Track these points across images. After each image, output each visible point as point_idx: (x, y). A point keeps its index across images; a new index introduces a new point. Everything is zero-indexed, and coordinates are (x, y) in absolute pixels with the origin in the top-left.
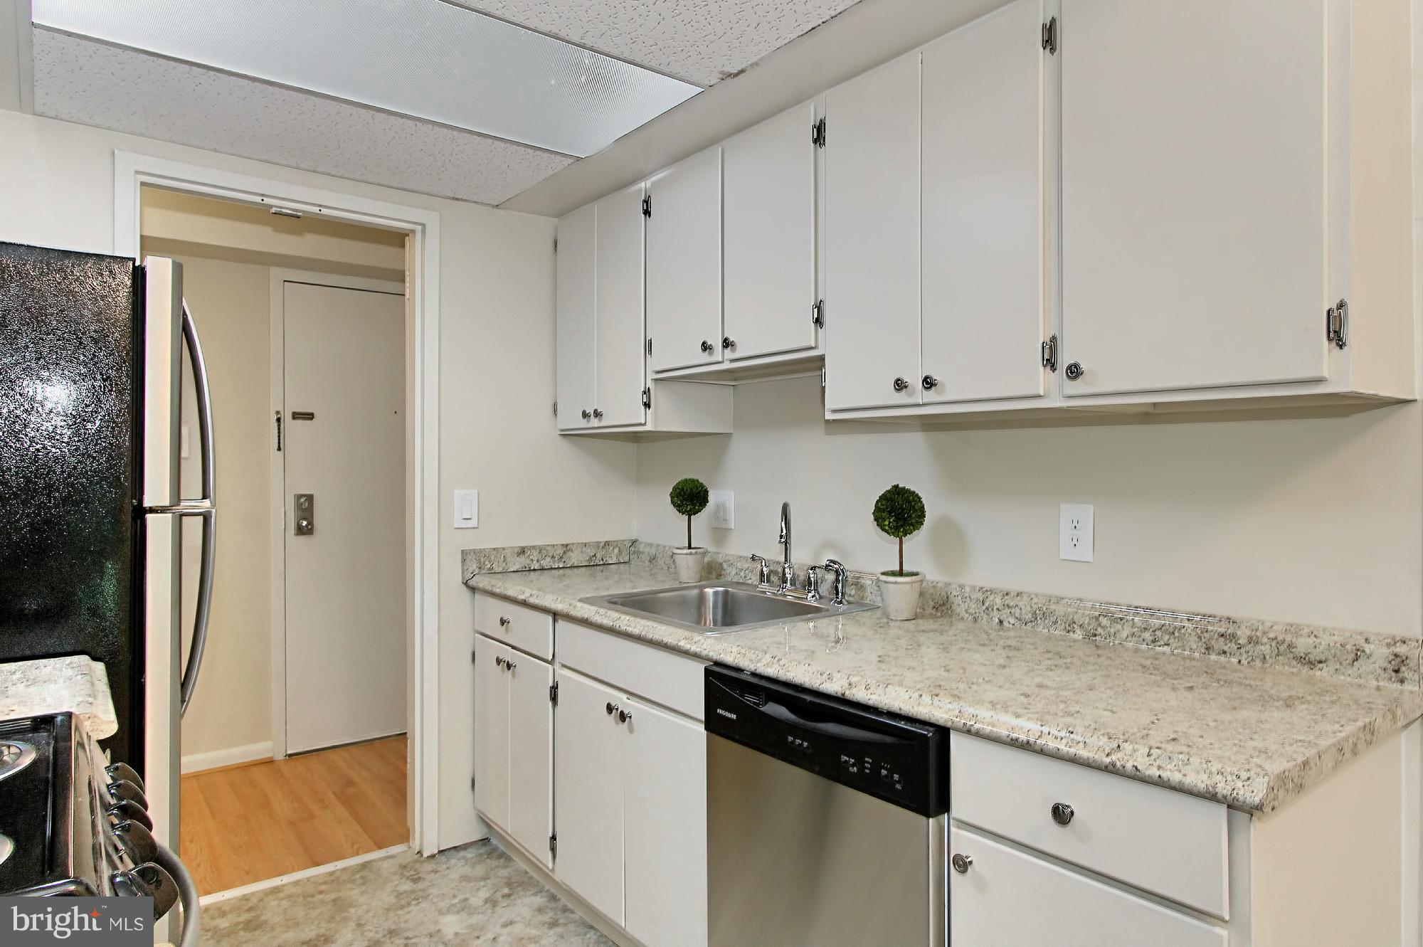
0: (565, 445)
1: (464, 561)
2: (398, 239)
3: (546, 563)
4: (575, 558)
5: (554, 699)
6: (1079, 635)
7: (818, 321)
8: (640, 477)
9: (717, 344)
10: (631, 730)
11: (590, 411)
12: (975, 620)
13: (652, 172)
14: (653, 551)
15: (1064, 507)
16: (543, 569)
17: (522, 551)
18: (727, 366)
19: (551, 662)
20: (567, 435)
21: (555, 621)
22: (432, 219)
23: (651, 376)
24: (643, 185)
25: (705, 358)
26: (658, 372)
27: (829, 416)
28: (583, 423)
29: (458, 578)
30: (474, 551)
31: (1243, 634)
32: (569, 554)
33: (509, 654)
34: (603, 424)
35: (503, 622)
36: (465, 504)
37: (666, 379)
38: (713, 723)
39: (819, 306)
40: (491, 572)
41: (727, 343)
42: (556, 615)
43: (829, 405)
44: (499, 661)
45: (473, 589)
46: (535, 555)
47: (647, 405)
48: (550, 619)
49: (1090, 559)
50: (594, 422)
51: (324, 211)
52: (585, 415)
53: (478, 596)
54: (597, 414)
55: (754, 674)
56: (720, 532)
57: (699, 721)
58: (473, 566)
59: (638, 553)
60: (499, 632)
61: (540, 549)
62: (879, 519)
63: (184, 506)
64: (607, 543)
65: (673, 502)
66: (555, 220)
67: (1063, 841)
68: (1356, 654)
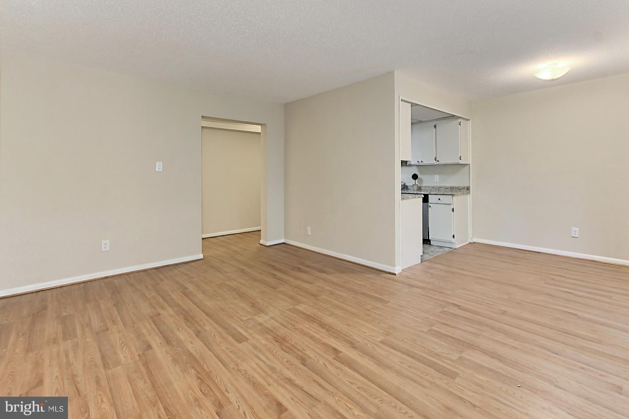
49: (438, 181)
67: (439, 202)
68: (464, 188)
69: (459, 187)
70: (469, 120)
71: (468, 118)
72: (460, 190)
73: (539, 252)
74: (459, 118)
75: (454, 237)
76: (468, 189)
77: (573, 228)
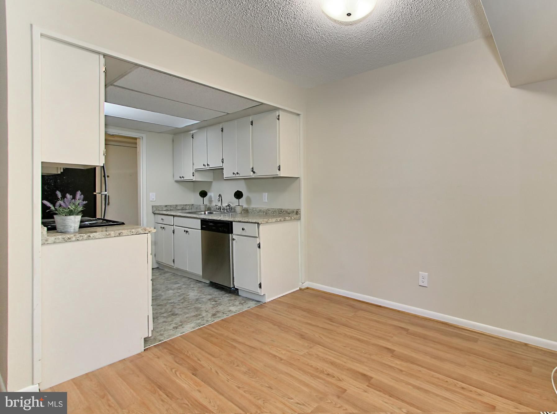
0: (175, 183)
1: (152, 208)
2: (136, 139)
3: (172, 209)
4: (179, 208)
5: (174, 233)
6: (265, 213)
7: (223, 162)
8: (194, 191)
9: (206, 165)
10: (189, 234)
11: (181, 176)
12: (252, 213)
13: (194, 130)
14: (197, 206)
15: (263, 193)
16: (171, 210)
17: (166, 206)
18: (208, 169)
19: (173, 225)
20: (177, 182)
21: (174, 217)
22: (144, 136)
23: (194, 170)
24: (192, 132)
25: (204, 167)
26: (195, 169)
27: (225, 178)
28: (180, 179)
29: (151, 211)
30: (155, 206)
31: (283, 210)
32: (177, 207)
33: (163, 226)
34: (184, 179)
35: (162, 219)
36: (153, 196)
37: (197, 171)
38: (202, 229)
39: (223, 159)
40: (159, 210)
41: (208, 165)
42: (174, 216)
43: (224, 176)
44: (161, 227)
45: (155, 214)
46: (169, 207)
47: (193, 176)
48: (173, 217)
49: (267, 201)
50: (182, 179)
51: (120, 134)
52: (180, 177)
53: (156, 215)
54: (183, 177)
55: (208, 219)
56: (210, 201)
57: (200, 230)
58: (155, 209)
59: (194, 207)
60: (161, 222)
61: (170, 206)
62: (235, 196)
63: (102, 193)
64: (186, 205)
65: (200, 195)
66: (173, 135)
67: (244, 233)
68: (293, 212)
69: (288, 209)
70: (299, 115)
71: (299, 113)
72: (289, 214)
73: (380, 306)
74: (277, 109)
75: (260, 287)
76: (297, 212)
77: (420, 272)
